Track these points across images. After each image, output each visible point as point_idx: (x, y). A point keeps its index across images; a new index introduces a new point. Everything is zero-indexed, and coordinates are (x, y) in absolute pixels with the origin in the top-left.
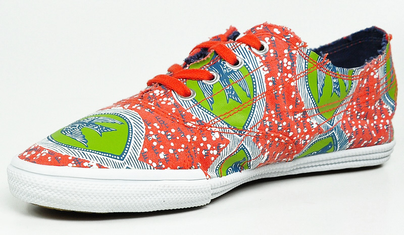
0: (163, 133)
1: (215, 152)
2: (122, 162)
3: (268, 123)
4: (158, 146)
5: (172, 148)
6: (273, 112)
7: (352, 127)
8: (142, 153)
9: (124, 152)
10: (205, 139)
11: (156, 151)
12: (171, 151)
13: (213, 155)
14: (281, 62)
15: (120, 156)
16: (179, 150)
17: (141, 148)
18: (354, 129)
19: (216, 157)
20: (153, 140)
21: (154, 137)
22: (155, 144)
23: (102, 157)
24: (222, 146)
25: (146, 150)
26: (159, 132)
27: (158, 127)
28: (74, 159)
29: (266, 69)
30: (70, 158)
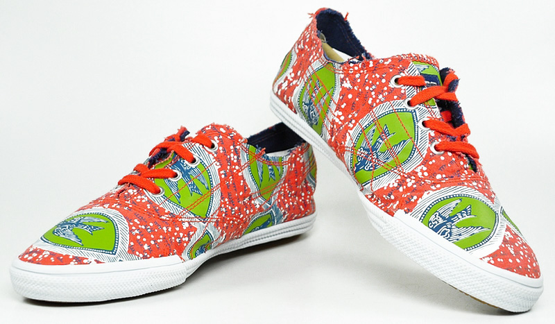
0: (143, 227)
1: (187, 239)
2: (115, 256)
3: (224, 210)
4: (142, 239)
5: (152, 239)
6: (226, 200)
7: (285, 204)
8: (130, 247)
9: (114, 247)
10: (177, 229)
11: (140, 243)
12: (152, 242)
13: (185, 242)
14: (228, 157)
15: (112, 251)
16: (159, 241)
17: (128, 242)
18: (287, 206)
19: (187, 243)
20: (137, 234)
21: (137, 232)
22: (139, 237)
23: (98, 253)
24: (191, 233)
25: (132, 244)
26: (140, 226)
27: (138, 223)
28: (74, 258)
29: (218, 164)
30: (71, 257)
